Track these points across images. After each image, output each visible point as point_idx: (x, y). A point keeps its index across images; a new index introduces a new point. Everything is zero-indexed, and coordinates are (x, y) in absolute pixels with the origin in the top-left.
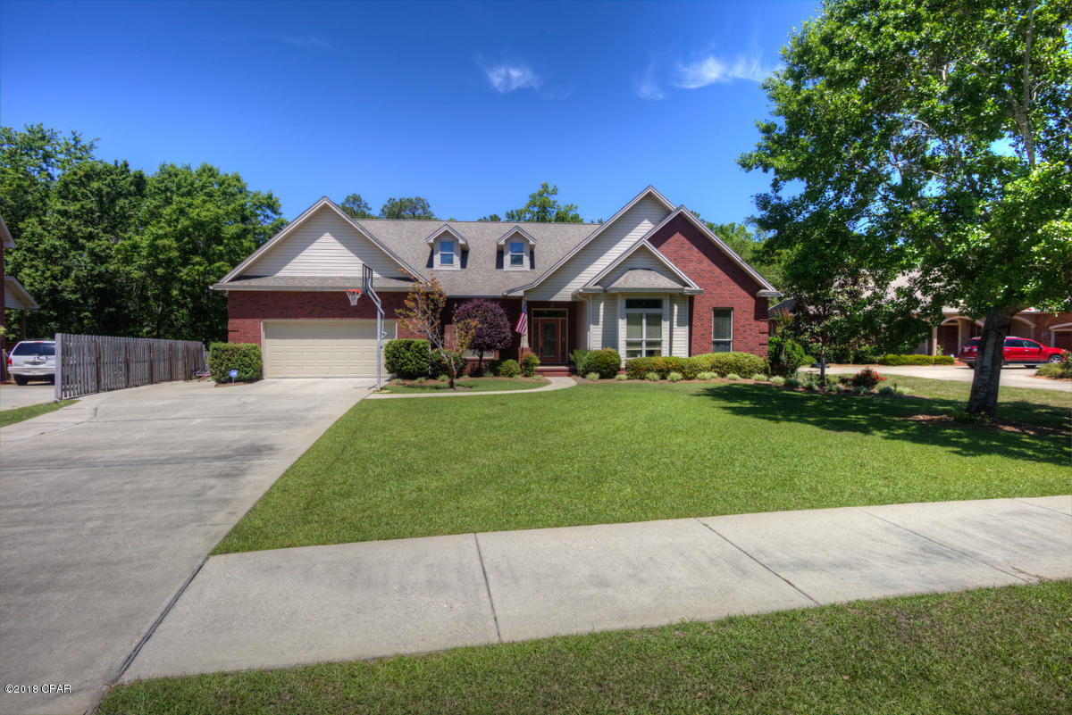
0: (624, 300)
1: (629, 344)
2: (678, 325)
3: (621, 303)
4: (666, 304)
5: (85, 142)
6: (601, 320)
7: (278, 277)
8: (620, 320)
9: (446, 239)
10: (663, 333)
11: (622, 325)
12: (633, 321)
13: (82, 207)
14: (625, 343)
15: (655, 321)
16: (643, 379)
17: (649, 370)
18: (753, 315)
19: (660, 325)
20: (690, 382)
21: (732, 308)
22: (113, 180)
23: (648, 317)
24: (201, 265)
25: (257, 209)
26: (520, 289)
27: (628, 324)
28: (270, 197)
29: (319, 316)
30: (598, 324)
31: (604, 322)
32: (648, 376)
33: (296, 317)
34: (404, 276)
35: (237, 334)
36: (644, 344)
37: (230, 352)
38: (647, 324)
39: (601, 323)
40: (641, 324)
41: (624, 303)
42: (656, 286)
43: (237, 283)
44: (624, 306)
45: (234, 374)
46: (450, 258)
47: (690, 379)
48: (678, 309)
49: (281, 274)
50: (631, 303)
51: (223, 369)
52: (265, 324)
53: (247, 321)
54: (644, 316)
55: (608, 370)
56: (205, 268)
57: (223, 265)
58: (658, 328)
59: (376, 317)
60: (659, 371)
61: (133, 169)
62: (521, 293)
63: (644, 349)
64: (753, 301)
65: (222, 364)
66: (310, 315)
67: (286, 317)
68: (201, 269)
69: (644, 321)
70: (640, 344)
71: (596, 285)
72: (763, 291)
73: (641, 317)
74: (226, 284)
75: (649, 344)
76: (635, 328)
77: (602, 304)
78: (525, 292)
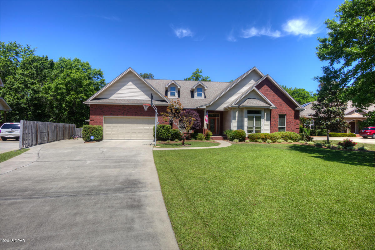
0: (247, 111)
1: (248, 128)
2: (266, 121)
3: (245, 112)
4: (262, 112)
5: (32, 49)
6: (237, 118)
7: (110, 99)
8: (245, 118)
9: (173, 86)
10: (261, 124)
11: (246, 120)
12: (250, 119)
13: (30, 72)
14: (247, 127)
15: (259, 119)
16: (256, 142)
17: (258, 138)
18: (294, 117)
19: (260, 121)
20: (274, 143)
21: (286, 115)
22: (42, 62)
23: (256, 117)
24: (74, 95)
25: (95, 75)
26: (204, 105)
27: (248, 120)
28: (100, 71)
29: (126, 115)
30: (236, 120)
31: (238, 119)
32: (258, 141)
33: (117, 115)
34: (162, 100)
35: (93, 121)
36: (254, 128)
37: (91, 129)
38: (256, 120)
39: (237, 120)
40: (253, 120)
41: (247, 112)
42: (259, 105)
43: (94, 101)
44: (247, 113)
45: (92, 138)
46: (174, 93)
47: (274, 142)
48: (266, 114)
49: (111, 98)
50: (250, 112)
51: (88, 136)
52: (104, 118)
53: (98, 116)
54: (254, 117)
55: (242, 138)
56: (76, 96)
57: (83, 95)
58: (259, 122)
59: (155, 116)
60: (262, 139)
61: (50, 59)
62: (205, 107)
63: (254, 130)
64: (294, 112)
65: (87, 134)
66: (123, 114)
67: (113, 115)
68: (74, 96)
69: (254, 119)
70: (252, 128)
71: (235, 104)
72: (298, 108)
73: (253, 117)
74: (90, 101)
75: (256, 128)
76: (251, 122)
77: (237, 112)
78: (206, 107)
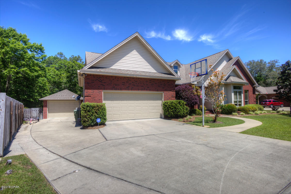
0: (233, 86)
4: (242, 88)
8: (232, 93)
10: (242, 98)
11: (233, 95)
12: (236, 93)
14: (234, 101)
16: (248, 114)
17: (249, 111)
18: (252, 93)
21: (248, 91)
29: (132, 89)
32: (249, 113)
33: (121, 89)
35: (90, 98)
36: (238, 102)
38: (239, 95)
42: (242, 82)
43: (92, 70)
44: (233, 88)
45: (98, 120)
50: (235, 87)
51: (93, 118)
52: (104, 93)
54: (238, 92)
58: (241, 96)
64: (252, 88)
66: (128, 89)
67: (116, 89)
71: (224, 80)
72: (255, 85)
74: (86, 70)
76: (236, 96)
77: (223, 88)
78: (197, 82)
